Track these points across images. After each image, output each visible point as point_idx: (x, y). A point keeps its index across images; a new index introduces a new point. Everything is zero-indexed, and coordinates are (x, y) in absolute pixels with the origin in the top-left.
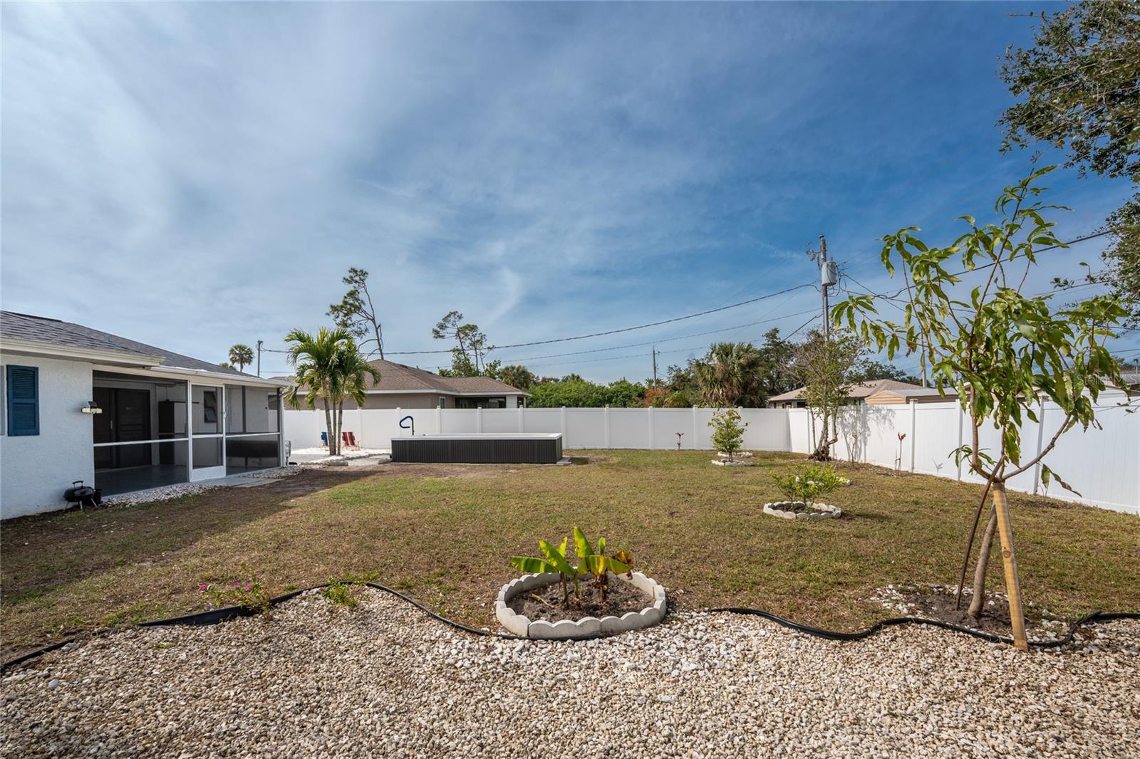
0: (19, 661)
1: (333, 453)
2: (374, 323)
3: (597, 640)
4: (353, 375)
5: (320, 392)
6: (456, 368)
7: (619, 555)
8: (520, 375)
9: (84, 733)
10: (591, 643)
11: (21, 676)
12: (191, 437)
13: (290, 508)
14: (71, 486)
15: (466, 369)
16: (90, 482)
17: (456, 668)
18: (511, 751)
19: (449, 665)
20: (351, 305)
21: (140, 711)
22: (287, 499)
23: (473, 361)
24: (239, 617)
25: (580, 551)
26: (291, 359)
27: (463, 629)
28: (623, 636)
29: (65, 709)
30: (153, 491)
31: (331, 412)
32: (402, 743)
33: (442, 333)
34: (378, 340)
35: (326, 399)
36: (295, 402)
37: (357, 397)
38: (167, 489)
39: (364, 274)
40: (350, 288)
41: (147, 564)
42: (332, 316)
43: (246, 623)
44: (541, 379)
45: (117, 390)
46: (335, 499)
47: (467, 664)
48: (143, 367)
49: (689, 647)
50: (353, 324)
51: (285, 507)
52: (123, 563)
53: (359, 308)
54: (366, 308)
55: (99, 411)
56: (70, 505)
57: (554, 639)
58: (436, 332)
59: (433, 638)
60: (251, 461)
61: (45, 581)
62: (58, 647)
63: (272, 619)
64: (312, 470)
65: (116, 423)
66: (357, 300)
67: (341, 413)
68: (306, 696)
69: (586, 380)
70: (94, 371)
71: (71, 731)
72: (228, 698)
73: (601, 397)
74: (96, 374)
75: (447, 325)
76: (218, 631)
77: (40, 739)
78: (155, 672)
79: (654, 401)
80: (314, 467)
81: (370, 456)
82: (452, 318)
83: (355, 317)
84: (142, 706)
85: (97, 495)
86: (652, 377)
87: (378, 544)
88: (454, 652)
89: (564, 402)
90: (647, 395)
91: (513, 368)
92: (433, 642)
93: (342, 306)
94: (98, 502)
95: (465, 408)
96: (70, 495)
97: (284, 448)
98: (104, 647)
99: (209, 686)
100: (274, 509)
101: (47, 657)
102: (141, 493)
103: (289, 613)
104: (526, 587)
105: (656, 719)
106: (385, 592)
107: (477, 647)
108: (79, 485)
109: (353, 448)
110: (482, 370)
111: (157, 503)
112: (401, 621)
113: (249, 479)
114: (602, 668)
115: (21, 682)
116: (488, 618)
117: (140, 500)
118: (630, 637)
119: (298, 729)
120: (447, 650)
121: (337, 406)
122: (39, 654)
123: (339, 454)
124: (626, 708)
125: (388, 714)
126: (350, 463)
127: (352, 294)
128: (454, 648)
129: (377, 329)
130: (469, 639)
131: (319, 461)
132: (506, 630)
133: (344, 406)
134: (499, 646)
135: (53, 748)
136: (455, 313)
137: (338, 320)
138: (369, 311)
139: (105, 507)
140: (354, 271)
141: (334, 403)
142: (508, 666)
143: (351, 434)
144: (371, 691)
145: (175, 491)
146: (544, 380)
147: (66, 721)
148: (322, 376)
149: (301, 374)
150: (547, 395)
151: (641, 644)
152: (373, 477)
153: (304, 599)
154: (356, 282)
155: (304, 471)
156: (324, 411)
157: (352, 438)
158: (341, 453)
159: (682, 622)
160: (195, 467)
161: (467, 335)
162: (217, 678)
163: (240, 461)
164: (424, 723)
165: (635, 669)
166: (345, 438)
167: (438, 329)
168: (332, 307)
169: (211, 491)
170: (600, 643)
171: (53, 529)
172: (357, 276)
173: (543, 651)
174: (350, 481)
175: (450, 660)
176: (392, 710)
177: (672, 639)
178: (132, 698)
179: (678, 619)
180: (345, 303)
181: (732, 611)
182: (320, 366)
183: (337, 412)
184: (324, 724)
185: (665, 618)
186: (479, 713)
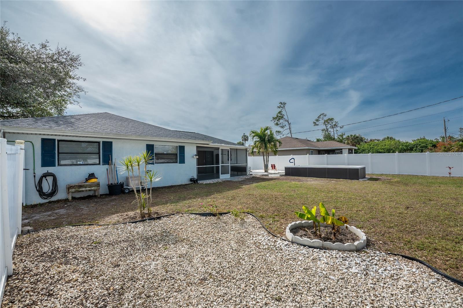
0: (167, 216)
1: (266, 171)
2: (288, 123)
3: (318, 250)
4: (273, 143)
5: (261, 150)
6: (325, 138)
7: (342, 218)
8: (355, 139)
9: (171, 234)
10: (315, 250)
11: (166, 219)
12: (220, 165)
13: (242, 188)
14: (191, 177)
15: (328, 138)
16: (195, 177)
17: (261, 244)
18: (260, 272)
19: (259, 242)
20: (280, 116)
21: (182, 232)
22: (243, 185)
23: (332, 134)
24: (212, 216)
25: (322, 213)
26: (252, 139)
27: (271, 233)
28: (331, 251)
29: (170, 227)
30: (210, 180)
31: (265, 157)
32: (231, 258)
33: (317, 123)
34: (290, 129)
35: (263, 153)
36: (253, 153)
37: (274, 151)
38: (213, 180)
39: (285, 104)
40: (280, 110)
41: (199, 199)
42: (273, 121)
43: (213, 218)
44: (369, 140)
45: (205, 151)
46: (257, 187)
47: (264, 244)
48: (208, 144)
49: (361, 264)
50: (280, 124)
51: (241, 188)
52: (194, 198)
53: (282, 117)
54: (285, 117)
55: (198, 157)
56: (191, 183)
57: (301, 245)
58: (315, 123)
59: (260, 234)
60: (239, 173)
61: (178, 200)
62: (174, 214)
63: (219, 218)
64: (256, 177)
65: (205, 161)
66: (281, 114)
67: (268, 157)
68: (216, 239)
69: (397, 139)
70: (197, 146)
71: (168, 232)
72: (199, 235)
73: (405, 148)
74: (197, 147)
75: (320, 119)
76: (206, 218)
77: (163, 232)
78: (188, 225)
79: (443, 149)
80: (257, 176)
81: (279, 173)
82: (322, 116)
83: (281, 121)
84: (182, 231)
85: (197, 180)
86: (444, 135)
87: (261, 202)
88: (263, 239)
89: (381, 151)
90: (438, 145)
91: (351, 136)
92: (259, 235)
93: (276, 118)
94: (197, 182)
95: (321, 154)
96: (191, 180)
97: (248, 169)
98: (182, 216)
99: (197, 231)
100: (238, 188)
101: (171, 216)
102: (207, 181)
103: (225, 218)
104: (304, 225)
105: (322, 282)
106: (254, 217)
107: (272, 240)
108: (193, 177)
109: (274, 170)
110: (336, 138)
111: (210, 184)
112: (254, 227)
113: (236, 179)
114: (313, 259)
115: (165, 220)
116: (282, 233)
117: (206, 183)
118: (334, 252)
119: (209, 246)
120: (261, 238)
121: (267, 155)
122: (170, 215)
123: (268, 172)
124: (312, 275)
125: (233, 250)
126: (270, 175)
127: (280, 112)
128: (263, 238)
129: (289, 124)
130: (271, 237)
131: (259, 174)
132: (286, 237)
133: (269, 155)
134: (279, 241)
135: (164, 235)
136: (323, 114)
137: (275, 123)
138: (286, 118)
139: (198, 184)
140: (281, 103)
141: (266, 154)
142: (278, 248)
143: (274, 165)
144: (232, 243)
145: (215, 181)
146: (371, 140)
147: (168, 230)
148: (262, 144)
149: (255, 144)
150: (371, 148)
151: (338, 256)
152: (274, 180)
153: (230, 215)
154: (282, 107)
155: (253, 177)
156: (263, 157)
157: (275, 167)
158: (269, 172)
159: (367, 254)
160: (222, 174)
161: (328, 123)
162: (200, 229)
163: (236, 173)
164: (241, 255)
165: (327, 263)
166: (272, 166)
167: (316, 122)
168: (273, 118)
169: (224, 181)
170: (319, 251)
171: (185, 188)
172: (283, 105)
173: (294, 247)
174: (266, 181)
175: (260, 241)
176: (234, 249)
177: (355, 258)
178: (181, 229)
179: (366, 252)
180: (277, 116)
181: (403, 256)
182: (261, 140)
183: (267, 157)
184: (216, 247)
185: (358, 250)
186: (258, 258)
